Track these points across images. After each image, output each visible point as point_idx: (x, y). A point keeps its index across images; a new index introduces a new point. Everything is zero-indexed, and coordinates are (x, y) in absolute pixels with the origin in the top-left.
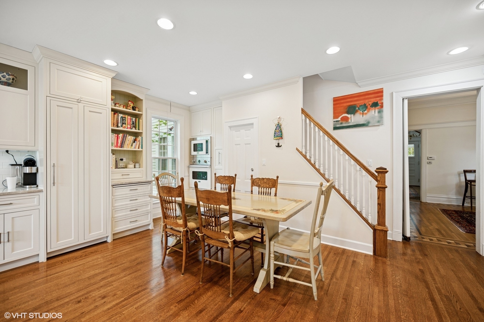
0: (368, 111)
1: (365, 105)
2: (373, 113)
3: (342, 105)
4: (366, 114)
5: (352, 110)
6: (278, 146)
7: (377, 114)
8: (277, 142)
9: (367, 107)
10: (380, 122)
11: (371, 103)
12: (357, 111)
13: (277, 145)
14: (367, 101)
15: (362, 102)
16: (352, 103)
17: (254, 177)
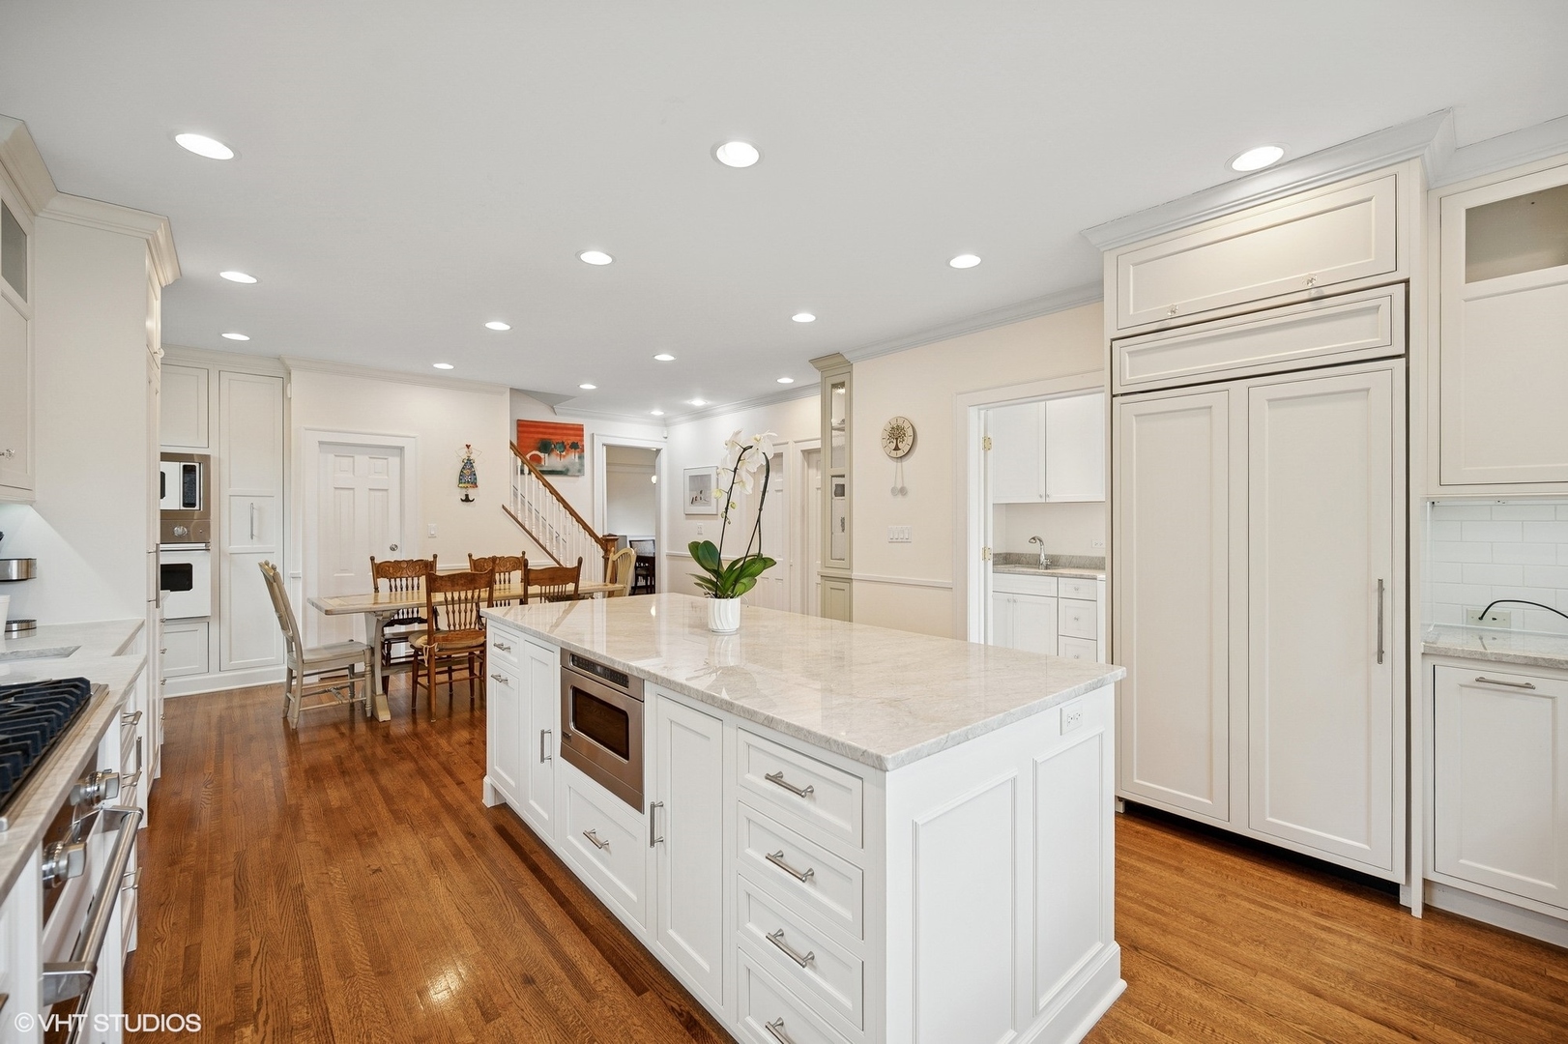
0: (567, 454)
1: (563, 443)
2: (572, 457)
3: (531, 435)
4: (564, 456)
5: (546, 447)
6: (467, 499)
7: (577, 460)
8: (464, 492)
9: (565, 448)
10: (581, 471)
11: (570, 442)
12: (552, 450)
13: (464, 498)
14: (565, 438)
15: (558, 437)
16: (546, 437)
17: (474, 557)
